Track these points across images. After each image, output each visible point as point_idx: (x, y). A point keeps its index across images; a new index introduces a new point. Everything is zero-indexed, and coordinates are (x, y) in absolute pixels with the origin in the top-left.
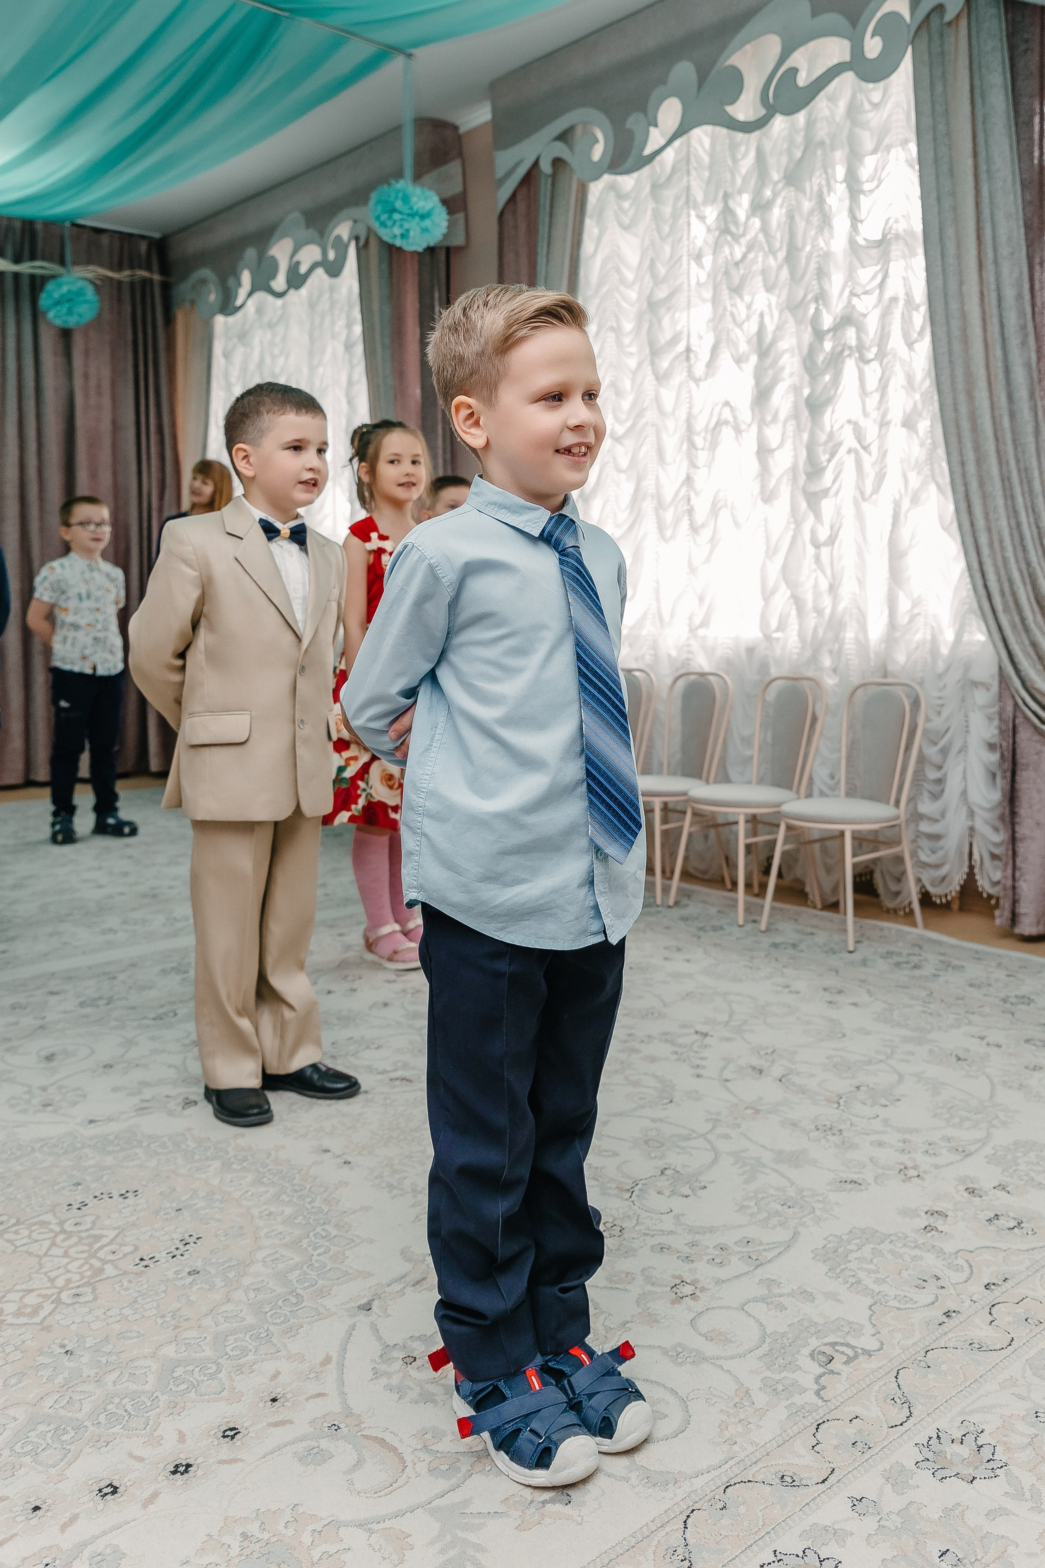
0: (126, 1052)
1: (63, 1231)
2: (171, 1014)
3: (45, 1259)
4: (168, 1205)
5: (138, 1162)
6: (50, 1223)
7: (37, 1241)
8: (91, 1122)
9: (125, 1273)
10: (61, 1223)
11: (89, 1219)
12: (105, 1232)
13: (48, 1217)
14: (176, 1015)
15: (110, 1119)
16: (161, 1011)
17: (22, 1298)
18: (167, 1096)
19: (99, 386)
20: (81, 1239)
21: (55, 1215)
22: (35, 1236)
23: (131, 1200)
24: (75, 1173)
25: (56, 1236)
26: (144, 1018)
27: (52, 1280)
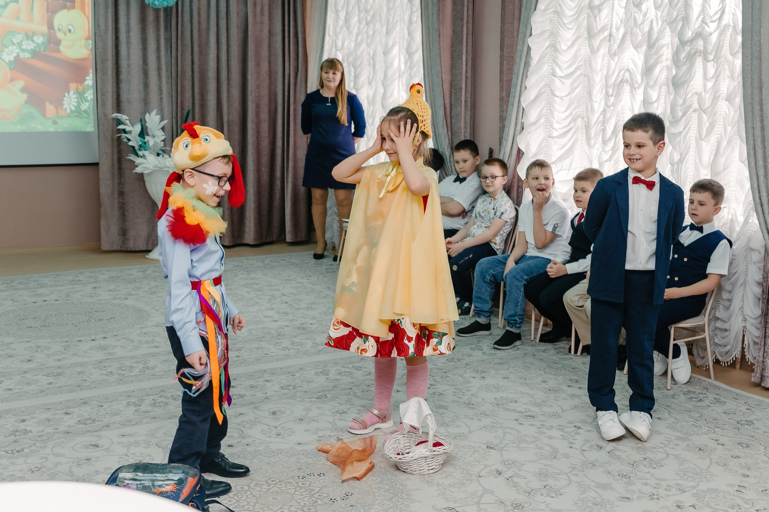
0: (308, 414)
1: (298, 486)
2: (325, 397)
3: (294, 496)
4: (337, 480)
5: (322, 462)
6: (292, 483)
7: (289, 489)
8: (299, 444)
9: (325, 503)
10: (297, 483)
11: (308, 483)
12: (314, 488)
13: (291, 480)
14: (326, 397)
15: (306, 444)
16: (319, 394)
17: (289, 508)
18: (329, 436)
19: (262, 10)
20: (306, 490)
21: (294, 480)
22: (287, 486)
23: (322, 477)
24: (297, 464)
25: (296, 487)
26: (312, 397)
27: (299, 503)
